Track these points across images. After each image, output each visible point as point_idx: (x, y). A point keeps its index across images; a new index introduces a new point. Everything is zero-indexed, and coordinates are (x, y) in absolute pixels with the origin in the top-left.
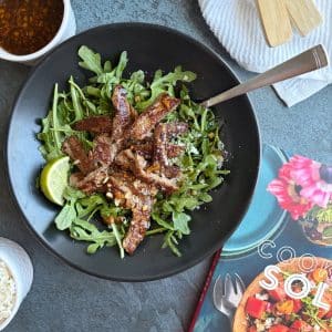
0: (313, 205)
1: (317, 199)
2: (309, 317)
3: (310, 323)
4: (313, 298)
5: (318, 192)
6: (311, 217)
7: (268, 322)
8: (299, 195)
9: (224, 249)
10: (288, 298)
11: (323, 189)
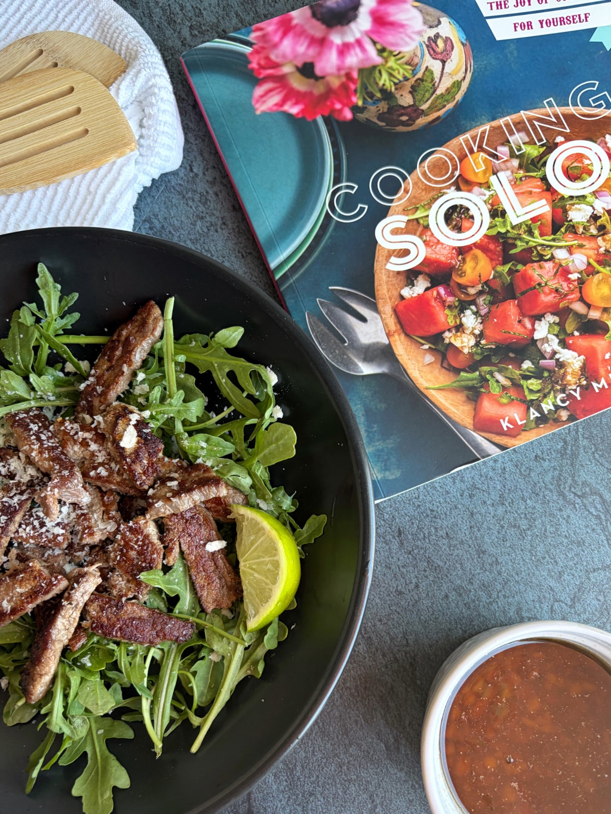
0: (355, 75)
1: (353, 60)
2: (529, 250)
3: (541, 258)
4: (503, 213)
5: (344, 49)
6: (371, 96)
7: (470, 320)
8: (317, 78)
9: (273, 265)
10: (462, 251)
11: (350, 39)
